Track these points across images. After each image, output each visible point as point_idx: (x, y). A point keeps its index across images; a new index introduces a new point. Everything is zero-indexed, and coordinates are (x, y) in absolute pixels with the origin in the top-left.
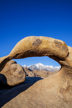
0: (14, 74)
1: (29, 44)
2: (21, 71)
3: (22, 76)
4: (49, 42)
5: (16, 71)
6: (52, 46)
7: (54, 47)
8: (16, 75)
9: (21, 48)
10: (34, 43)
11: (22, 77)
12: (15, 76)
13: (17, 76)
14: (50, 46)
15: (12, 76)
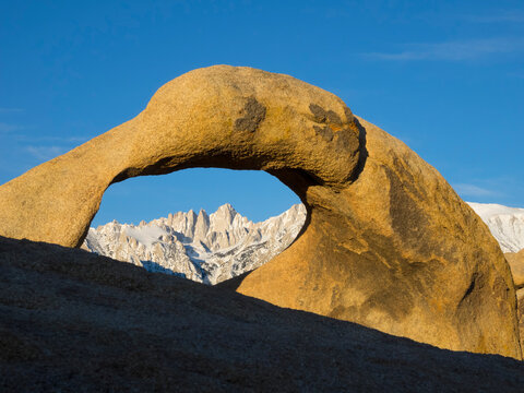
1: (224, 124)
4: (293, 114)
6: (303, 132)
7: (309, 139)
9: (191, 137)
10: (241, 121)
14: (295, 134)
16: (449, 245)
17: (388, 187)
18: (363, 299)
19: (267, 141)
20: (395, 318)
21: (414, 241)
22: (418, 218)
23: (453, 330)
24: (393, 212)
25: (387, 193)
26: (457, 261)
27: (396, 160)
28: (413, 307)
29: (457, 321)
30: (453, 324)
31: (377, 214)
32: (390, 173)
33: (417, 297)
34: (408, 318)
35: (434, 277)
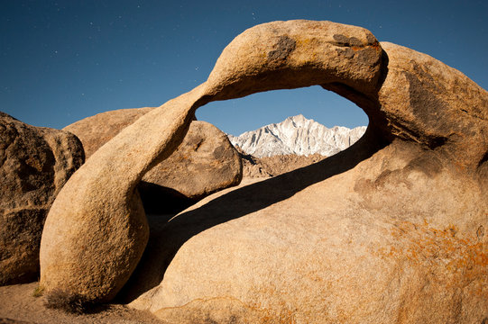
0: (196, 161)
1: (260, 56)
2: (222, 147)
3: (229, 164)
4: (319, 43)
5: (202, 148)
6: (327, 54)
7: (333, 59)
8: (205, 161)
9: (238, 69)
10: (274, 53)
11: (227, 168)
12: (201, 168)
13: (210, 167)
14: (321, 56)
15: (191, 168)
16: (466, 123)
17: (408, 86)
18: (405, 165)
19: (298, 64)
20: (430, 176)
21: (434, 122)
22: (437, 105)
23: (475, 183)
24: (413, 103)
25: (407, 90)
26: (474, 133)
27: (416, 68)
28: (442, 167)
29: (478, 176)
30: (474, 179)
31: (399, 106)
32: (409, 76)
33: (444, 162)
34: (439, 176)
35: (455, 146)
